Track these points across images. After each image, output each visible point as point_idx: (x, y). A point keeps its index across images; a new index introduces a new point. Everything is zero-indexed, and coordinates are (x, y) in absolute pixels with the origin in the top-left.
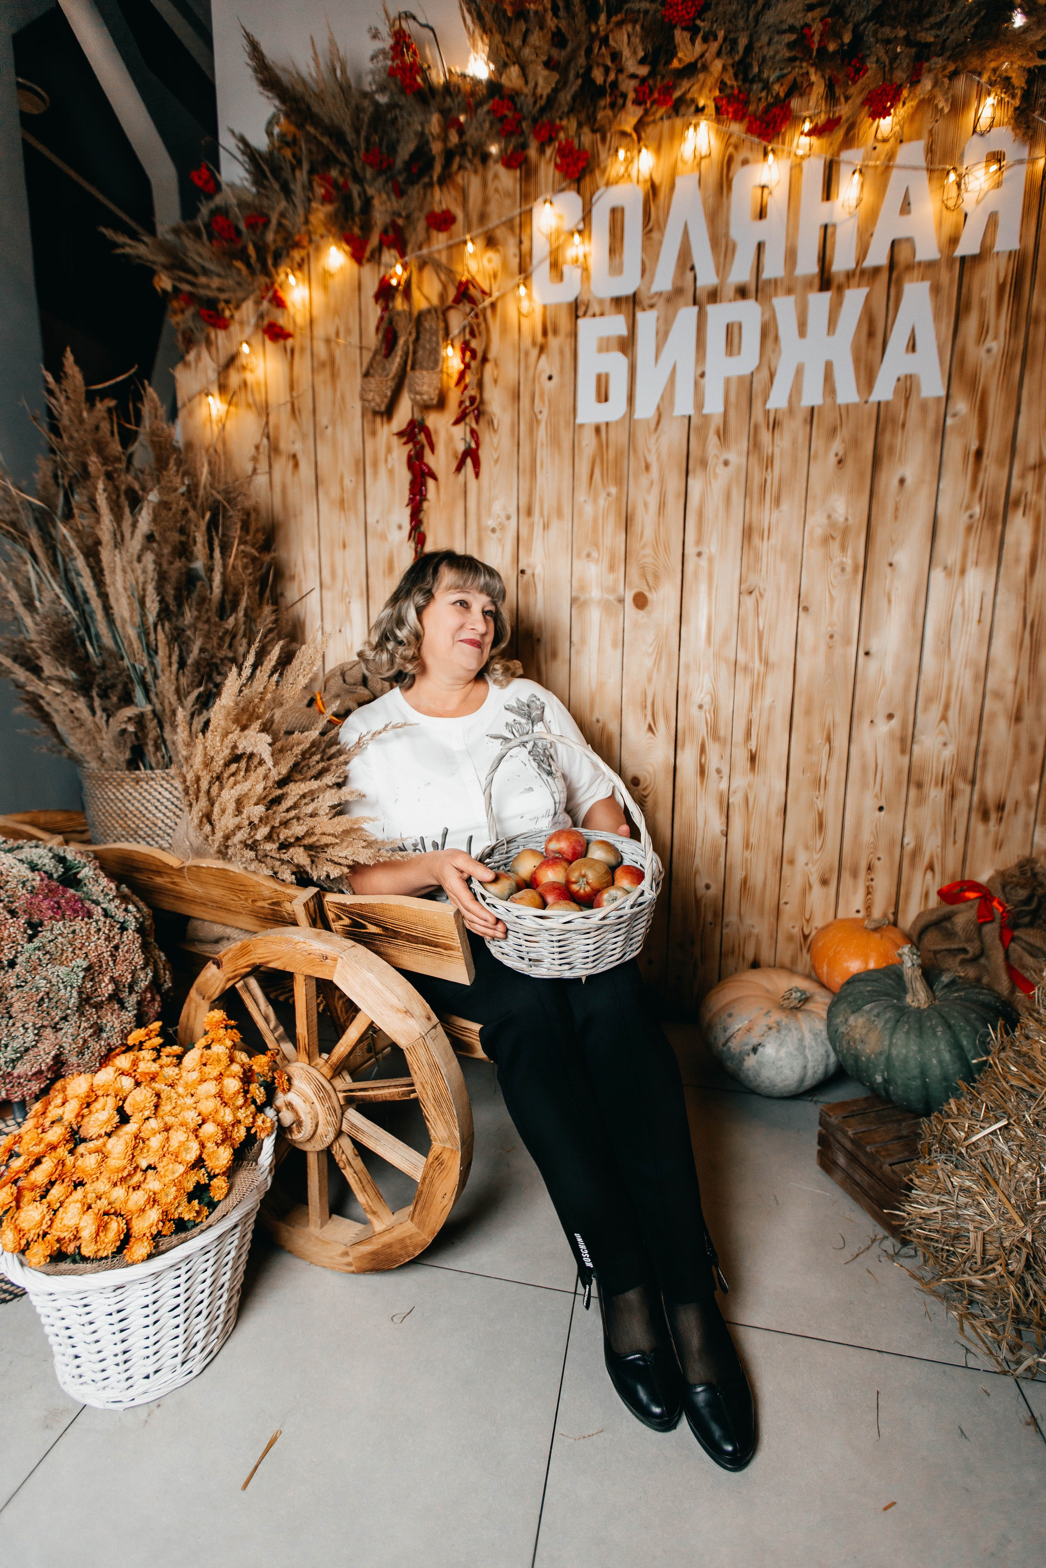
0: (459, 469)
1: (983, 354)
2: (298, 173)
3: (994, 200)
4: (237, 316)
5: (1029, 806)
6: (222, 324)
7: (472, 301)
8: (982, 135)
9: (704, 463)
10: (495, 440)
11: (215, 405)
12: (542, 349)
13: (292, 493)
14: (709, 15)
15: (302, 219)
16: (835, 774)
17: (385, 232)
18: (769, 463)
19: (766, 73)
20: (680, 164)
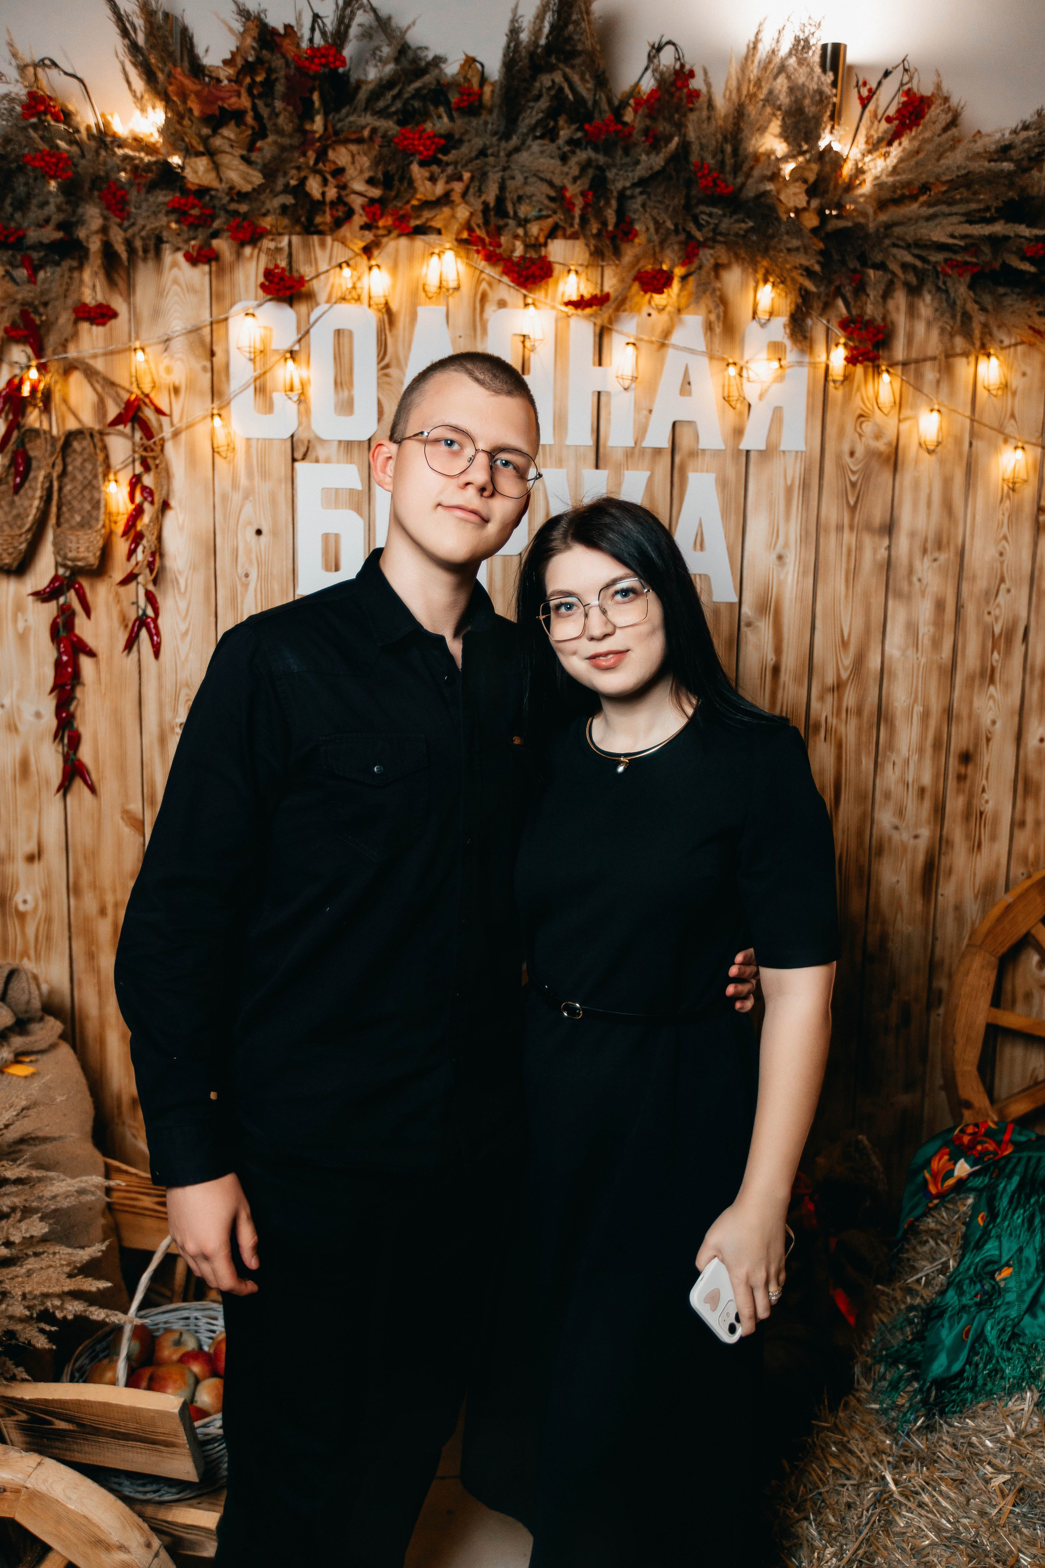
0: (128, 645)
1: (775, 560)
3: (777, 395)
7: (145, 425)
8: (763, 326)
10: (181, 607)
12: (246, 495)
17: (13, 324)
19: (524, 210)
20: (422, 294)
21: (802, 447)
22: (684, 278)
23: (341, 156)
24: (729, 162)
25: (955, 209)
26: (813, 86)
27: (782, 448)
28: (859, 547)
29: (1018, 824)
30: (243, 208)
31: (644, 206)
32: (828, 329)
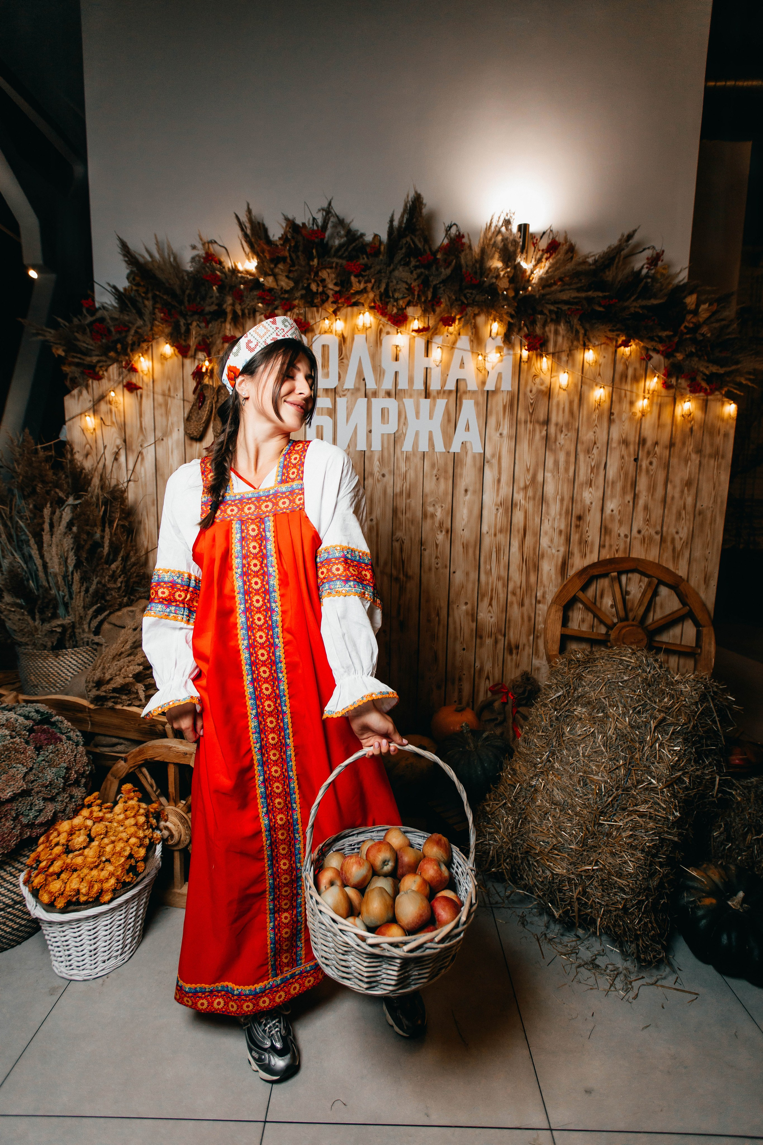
1: (499, 435)
2: (146, 302)
3: (499, 368)
4: (106, 374)
5: (529, 646)
6: (99, 378)
8: (492, 338)
9: (372, 475)
11: (90, 421)
14: (367, 272)
15: (149, 328)
16: (442, 632)
17: (199, 343)
18: (404, 478)
19: (397, 295)
20: (357, 330)
21: (510, 389)
22: (460, 319)
23: (324, 274)
24: (478, 271)
25: (572, 287)
26: (511, 238)
27: (502, 389)
28: (534, 430)
29: (602, 546)
30: (286, 296)
31: (444, 290)
32: (521, 341)
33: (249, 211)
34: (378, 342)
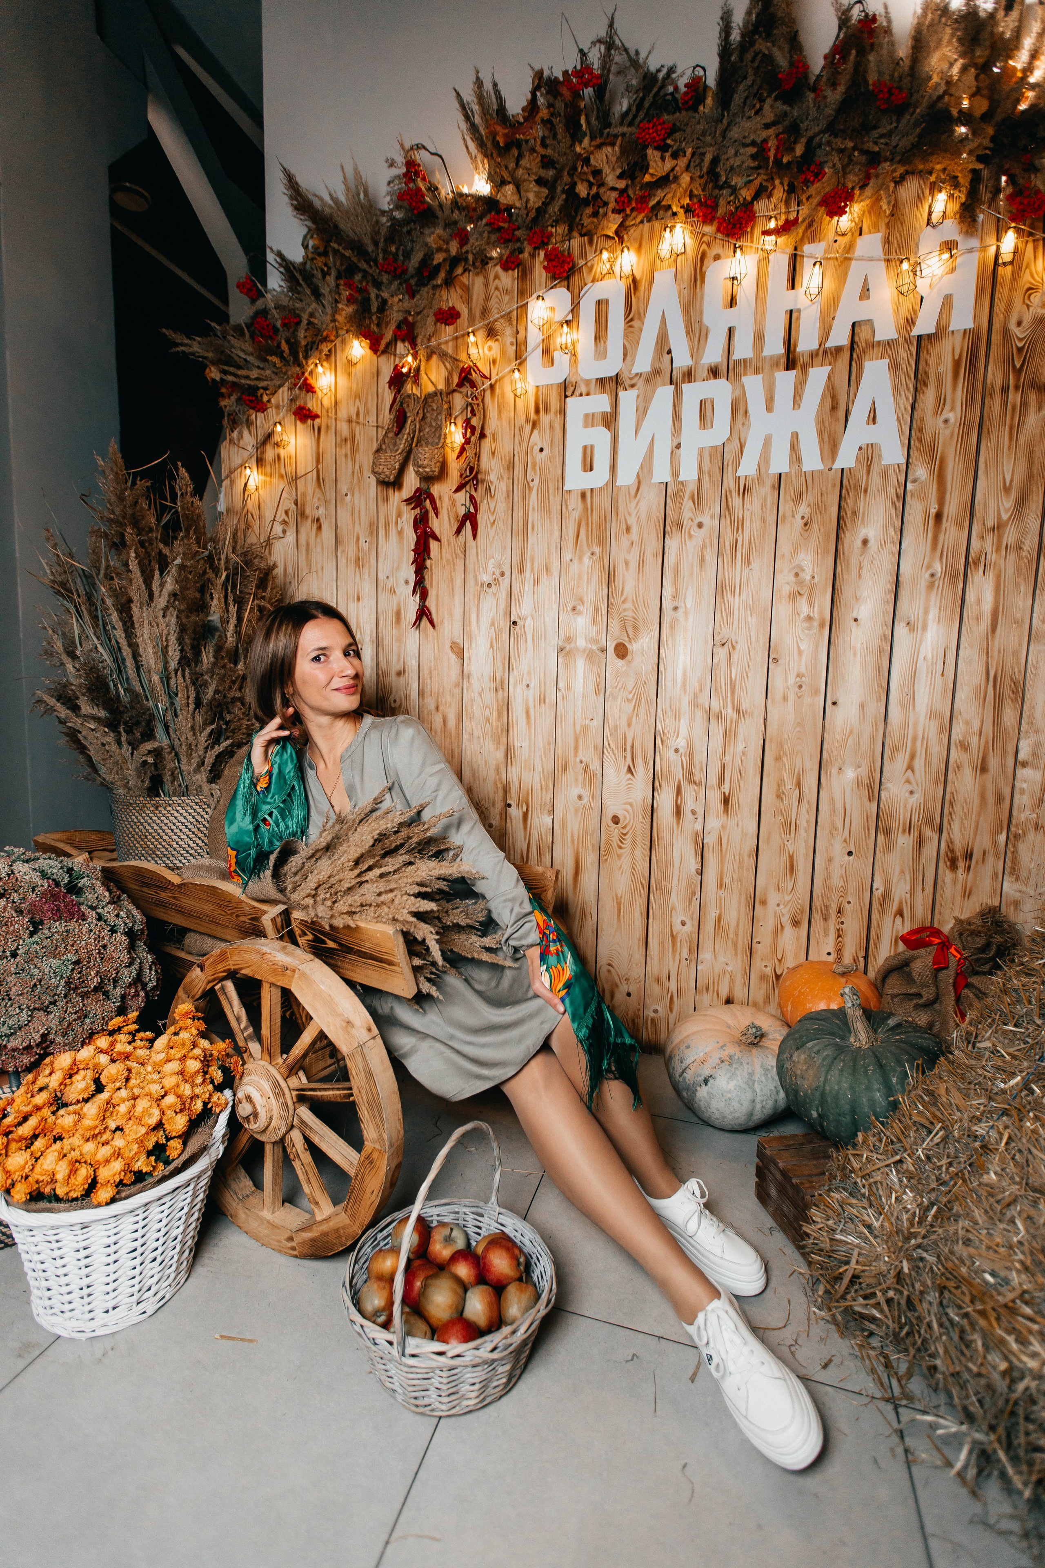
0: (458, 531)
1: (941, 424)
2: (328, 277)
3: (947, 285)
4: (273, 401)
5: (997, 856)
6: (261, 407)
7: (473, 385)
8: (934, 227)
9: (680, 525)
10: (492, 506)
11: (253, 477)
12: (534, 425)
13: (316, 551)
14: (677, 135)
15: (329, 318)
16: (805, 818)
17: (399, 327)
18: (739, 526)
19: (735, 180)
20: (658, 261)
23: (599, 159)
27: (951, 329)
28: (1024, 405)
31: (829, 143)
33: (479, 83)
34: (698, 277)
